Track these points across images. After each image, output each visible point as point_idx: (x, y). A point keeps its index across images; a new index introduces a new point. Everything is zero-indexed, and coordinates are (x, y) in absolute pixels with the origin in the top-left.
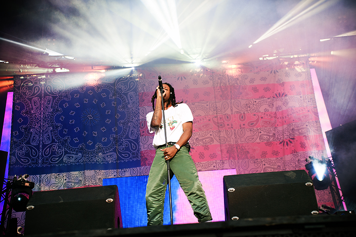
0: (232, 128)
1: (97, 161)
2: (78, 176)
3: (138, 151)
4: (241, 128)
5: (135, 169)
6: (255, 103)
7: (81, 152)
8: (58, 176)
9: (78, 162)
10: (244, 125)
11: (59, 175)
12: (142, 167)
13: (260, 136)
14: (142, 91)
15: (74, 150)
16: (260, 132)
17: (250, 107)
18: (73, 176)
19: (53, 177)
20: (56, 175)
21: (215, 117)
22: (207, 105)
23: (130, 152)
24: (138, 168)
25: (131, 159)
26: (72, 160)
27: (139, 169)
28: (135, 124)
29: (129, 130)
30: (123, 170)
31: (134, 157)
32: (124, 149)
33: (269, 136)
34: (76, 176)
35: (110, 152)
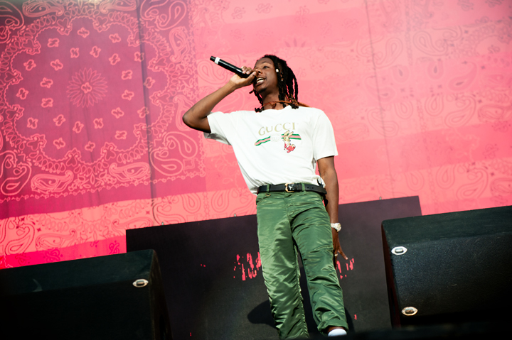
0: (412, 96)
1: (106, 184)
2: (67, 220)
3: (199, 156)
4: (433, 95)
5: (193, 195)
6: (465, 35)
7: (71, 169)
8: (21, 223)
9: (66, 190)
10: (440, 87)
11: (23, 219)
12: (210, 194)
13: (481, 110)
14: (202, 25)
15: (57, 167)
16: (480, 101)
17: (452, 45)
18: (57, 221)
19: (11, 226)
20: (17, 220)
21: (372, 77)
22: (352, 51)
23: (181, 159)
24: (200, 194)
25: (182, 174)
26: (53, 188)
27: (202, 198)
28: (188, 98)
29: (176, 112)
30: (166, 200)
31: (189, 171)
32: (165, 154)
33: (502, 108)
34: (62, 221)
35: (135, 161)
